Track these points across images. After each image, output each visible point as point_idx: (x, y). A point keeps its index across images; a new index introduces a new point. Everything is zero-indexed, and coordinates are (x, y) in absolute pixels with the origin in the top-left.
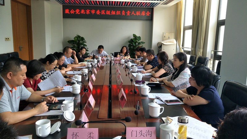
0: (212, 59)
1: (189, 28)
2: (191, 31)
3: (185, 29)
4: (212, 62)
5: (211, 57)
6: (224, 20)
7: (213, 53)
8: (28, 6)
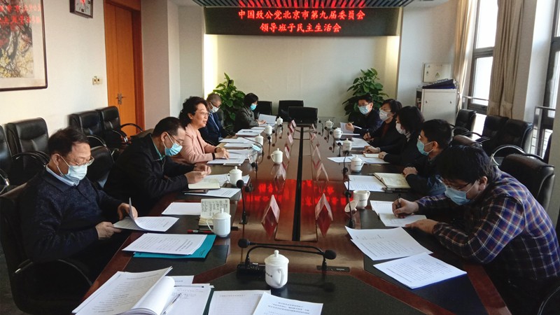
0: (537, 125)
1: (487, 53)
2: (491, 59)
3: (476, 55)
4: (535, 133)
5: (536, 122)
8: (135, 11)
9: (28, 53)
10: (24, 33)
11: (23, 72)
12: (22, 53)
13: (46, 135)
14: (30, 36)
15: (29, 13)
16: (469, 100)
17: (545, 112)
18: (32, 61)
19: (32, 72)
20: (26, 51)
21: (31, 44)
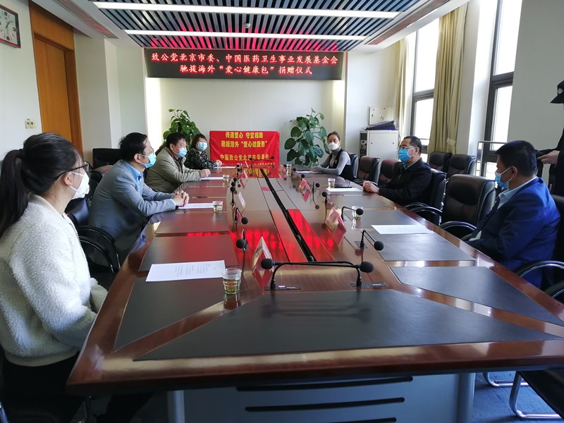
0: (480, 160)
2: (431, 101)
3: (415, 98)
4: (478, 166)
5: (479, 156)
7: (481, 146)
8: (68, 49)
17: (486, 146)
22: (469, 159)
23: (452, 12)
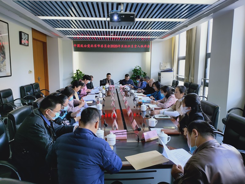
0: (202, 85)
1: (183, 58)
2: (184, 61)
3: (179, 59)
4: (202, 88)
5: (202, 84)
6: (210, 53)
7: (203, 80)
8: (44, 42)
9: (4, 62)
10: (2, 54)
11: (2, 70)
12: (2, 62)
13: (12, 96)
14: (5, 55)
15: (4, 46)
16: (177, 76)
17: (205, 81)
18: (6, 65)
19: (6, 70)
20: (3, 61)
21: (5, 58)
22: (198, 86)
23: (191, 29)
